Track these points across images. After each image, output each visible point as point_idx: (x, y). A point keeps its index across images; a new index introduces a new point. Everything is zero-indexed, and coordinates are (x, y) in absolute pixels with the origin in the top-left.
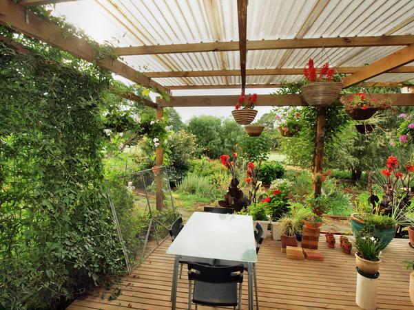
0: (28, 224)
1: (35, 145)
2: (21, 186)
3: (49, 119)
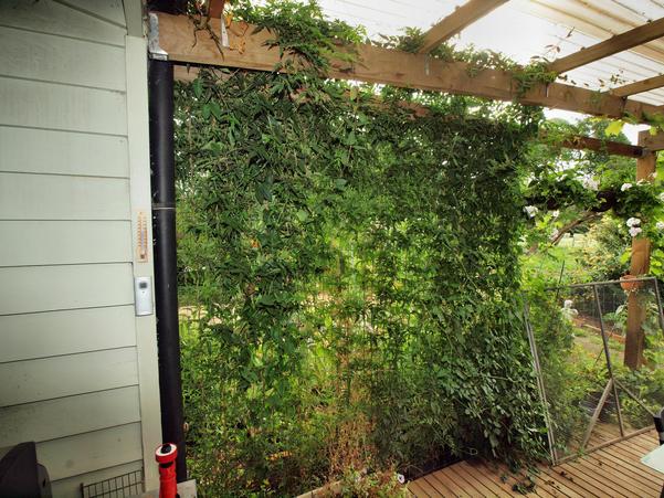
0: (415, 334)
1: (428, 232)
2: (411, 284)
3: (447, 198)
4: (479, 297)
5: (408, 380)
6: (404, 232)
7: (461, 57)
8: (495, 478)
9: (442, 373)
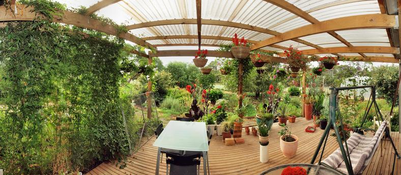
0: (85, 117)
1: (90, 79)
2: (83, 98)
3: (95, 67)
4: (107, 102)
5: (83, 135)
6: (81, 79)
7: (100, 19)
8: (114, 166)
9: (95, 131)
